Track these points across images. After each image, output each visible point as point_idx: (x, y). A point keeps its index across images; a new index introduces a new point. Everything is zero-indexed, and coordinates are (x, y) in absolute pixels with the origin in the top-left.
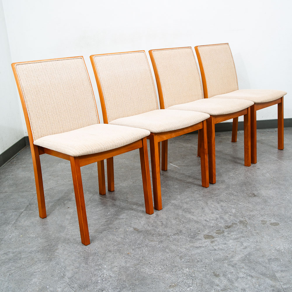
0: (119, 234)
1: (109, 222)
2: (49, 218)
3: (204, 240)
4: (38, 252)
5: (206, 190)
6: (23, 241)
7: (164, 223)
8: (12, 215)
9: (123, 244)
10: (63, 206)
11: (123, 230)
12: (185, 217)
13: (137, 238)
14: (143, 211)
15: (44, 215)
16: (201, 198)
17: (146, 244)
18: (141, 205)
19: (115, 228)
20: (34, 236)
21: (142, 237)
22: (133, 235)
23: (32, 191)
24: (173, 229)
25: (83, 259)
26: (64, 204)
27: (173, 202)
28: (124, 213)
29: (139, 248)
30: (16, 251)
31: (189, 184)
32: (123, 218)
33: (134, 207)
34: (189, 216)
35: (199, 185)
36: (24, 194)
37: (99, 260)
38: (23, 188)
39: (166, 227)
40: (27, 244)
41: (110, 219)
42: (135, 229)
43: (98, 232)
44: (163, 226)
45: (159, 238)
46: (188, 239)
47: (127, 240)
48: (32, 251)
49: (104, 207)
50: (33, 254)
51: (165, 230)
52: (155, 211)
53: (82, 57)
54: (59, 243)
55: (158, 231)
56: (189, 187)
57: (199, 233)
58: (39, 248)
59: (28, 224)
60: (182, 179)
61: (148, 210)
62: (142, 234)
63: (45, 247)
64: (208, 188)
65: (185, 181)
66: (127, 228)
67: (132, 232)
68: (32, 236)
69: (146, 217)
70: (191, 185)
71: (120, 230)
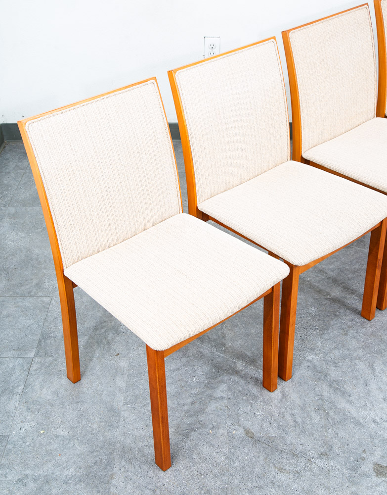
0: (220, 444)
1: (197, 405)
2: (84, 381)
3: (375, 480)
4: (80, 481)
5: (370, 326)
6: (49, 448)
7: (299, 420)
8: (14, 368)
9: (231, 474)
10: (106, 347)
11: (226, 434)
12: (336, 408)
13: (254, 459)
14: (257, 379)
15: (76, 376)
16: (361, 353)
17: (271, 477)
18: (252, 362)
19: (211, 426)
20: (66, 433)
21: (262, 458)
22: (246, 450)
23: (40, 294)
24: (317, 440)
26: (109, 343)
27: (309, 358)
28: (222, 381)
29: (260, 487)
30: (39, 475)
31: (336, 306)
32: (222, 398)
33: (240, 365)
34: (342, 404)
35: (354, 310)
36: (27, 304)
38: (21, 285)
39: (303, 432)
40: (57, 456)
41: (198, 397)
42: (247, 432)
43: (180, 434)
44: (298, 430)
45: (292, 461)
46: (345, 471)
47: (237, 464)
48: (70, 479)
49: (184, 360)
50: (72, 486)
51: (302, 442)
52: (279, 381)
53: (155, 78)
54: (114, 459)
55: (288, 443)
56: (336, 316)
57: (364, 455)
58: (80, 469)
59: (49, 398)
60: (322, 288)
61: (267, 384)
62: (262, 449)
63: (90, 467)
64: (372, 322)
65: (328, 294)
66: (232, 427)
67: (243, 441)
68: (62, 433)
69: (264, 400)
70: (340, 308)
71: (221, 431)
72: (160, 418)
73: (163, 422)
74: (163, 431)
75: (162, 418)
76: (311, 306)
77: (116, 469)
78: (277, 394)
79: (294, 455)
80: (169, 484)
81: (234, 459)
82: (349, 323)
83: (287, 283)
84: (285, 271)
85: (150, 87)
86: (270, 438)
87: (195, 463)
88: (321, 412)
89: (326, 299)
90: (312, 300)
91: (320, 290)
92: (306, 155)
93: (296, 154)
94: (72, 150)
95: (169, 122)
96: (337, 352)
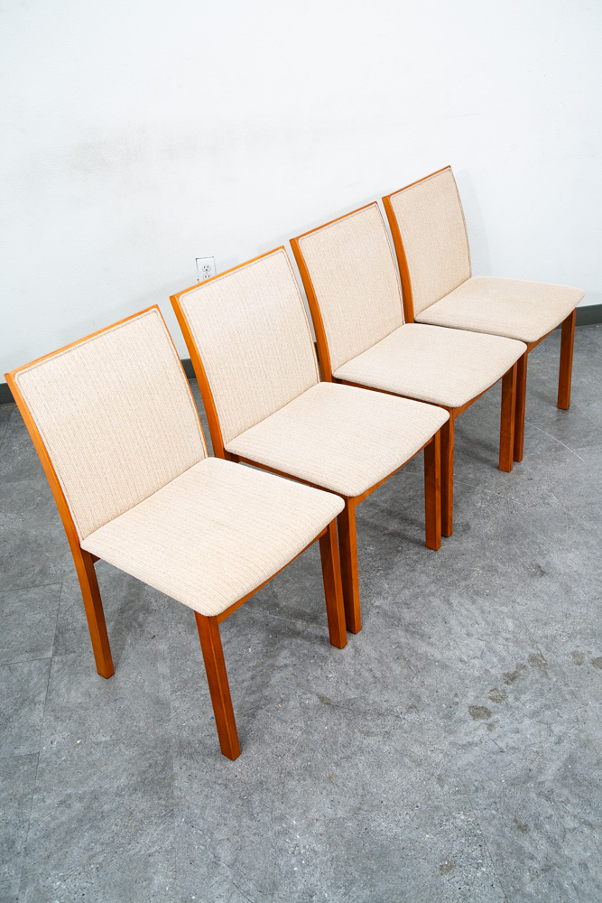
0: (293, 717)
1: (259, 679)
2: (119, 674)
3: (473, 724)
4: (136, 790)
5: (438, 557)
6: (90, 759)
7: (378, 674)
8: (30, 673)
9: (312, 750)
10: (138, 630)
11: (298, 705)
12: (417, 654)
13: (335, 728)
14: (322, 637)
15: (107, 668)
16: (433, 588)
17: (357, 743)
18: (314, 619)
19: (279, 700)
20: (108, 738)
21: (344, 725)
22: (324, 719)
23: (47, 582)
24: (402, 693)
25: (240, 802)
26: (141, 626)
27: (377, 603)
28: (283, 647)
29: (348, 758)
30: (85, 792)
31: (397, 541)
32: (286, 666)
33: (300, 625)
34: (423, 648)
35: (418, 543)
36: (33, 596)
37: (277, 804)
38: (22, 574)
39: (385, 687)
40: (102, 766)
41: (258, 669)
42: (322, 698)
43: (245, 716)
44: (379, 686)
45: (379, 722)
46: (439, 721)
47: (316, 737)
48: (123, 790)
49: (234, 630)
50: (126, 797)
51: (386, 698)
52: (348, 635)
53: (157, 306)
54: (171, 758)
55: (371, 702)
56: (398, 551)
57: (457, 700)
58: (133, 776)
59: (79, 701)
60: (377, 523)
61: (336, 641)
62: (342, 715)
63: (144, 772)
64: (440, 552)
65: (386, 529)
66: (304, 696)
67: (319, 709)
68: (104, 739)
69: (334, 659)
70: (401, 542)
71: (292, 703)
72: (222, 698)
73: (225, 702)
74: (227, 713)
75: (224, 697)
76: (369, 545)
77: (176, 769)
78: (348, 650)
79: (380, 714)
80: (242, 774)
81: (313, 731)
82: (415, 557)
83: (343, 518)
84: (339, 505)
85: (152, 317)
86: (349, 700)
87: (268, 744)
88: (402, 661)
89: (384, 535)
90: (368, 538)
91: (376, 526)
92: (337, 374)
93: (326, 374)
94: (73, 399)
95: (181, 359)
96: (407, 591)
